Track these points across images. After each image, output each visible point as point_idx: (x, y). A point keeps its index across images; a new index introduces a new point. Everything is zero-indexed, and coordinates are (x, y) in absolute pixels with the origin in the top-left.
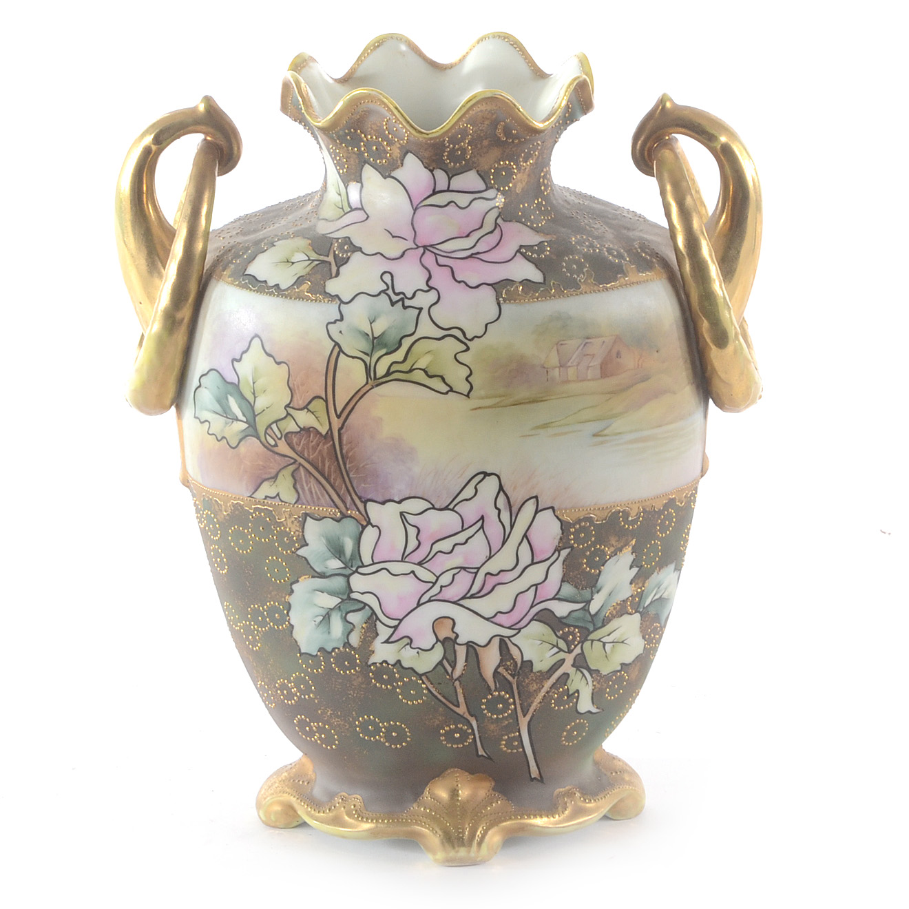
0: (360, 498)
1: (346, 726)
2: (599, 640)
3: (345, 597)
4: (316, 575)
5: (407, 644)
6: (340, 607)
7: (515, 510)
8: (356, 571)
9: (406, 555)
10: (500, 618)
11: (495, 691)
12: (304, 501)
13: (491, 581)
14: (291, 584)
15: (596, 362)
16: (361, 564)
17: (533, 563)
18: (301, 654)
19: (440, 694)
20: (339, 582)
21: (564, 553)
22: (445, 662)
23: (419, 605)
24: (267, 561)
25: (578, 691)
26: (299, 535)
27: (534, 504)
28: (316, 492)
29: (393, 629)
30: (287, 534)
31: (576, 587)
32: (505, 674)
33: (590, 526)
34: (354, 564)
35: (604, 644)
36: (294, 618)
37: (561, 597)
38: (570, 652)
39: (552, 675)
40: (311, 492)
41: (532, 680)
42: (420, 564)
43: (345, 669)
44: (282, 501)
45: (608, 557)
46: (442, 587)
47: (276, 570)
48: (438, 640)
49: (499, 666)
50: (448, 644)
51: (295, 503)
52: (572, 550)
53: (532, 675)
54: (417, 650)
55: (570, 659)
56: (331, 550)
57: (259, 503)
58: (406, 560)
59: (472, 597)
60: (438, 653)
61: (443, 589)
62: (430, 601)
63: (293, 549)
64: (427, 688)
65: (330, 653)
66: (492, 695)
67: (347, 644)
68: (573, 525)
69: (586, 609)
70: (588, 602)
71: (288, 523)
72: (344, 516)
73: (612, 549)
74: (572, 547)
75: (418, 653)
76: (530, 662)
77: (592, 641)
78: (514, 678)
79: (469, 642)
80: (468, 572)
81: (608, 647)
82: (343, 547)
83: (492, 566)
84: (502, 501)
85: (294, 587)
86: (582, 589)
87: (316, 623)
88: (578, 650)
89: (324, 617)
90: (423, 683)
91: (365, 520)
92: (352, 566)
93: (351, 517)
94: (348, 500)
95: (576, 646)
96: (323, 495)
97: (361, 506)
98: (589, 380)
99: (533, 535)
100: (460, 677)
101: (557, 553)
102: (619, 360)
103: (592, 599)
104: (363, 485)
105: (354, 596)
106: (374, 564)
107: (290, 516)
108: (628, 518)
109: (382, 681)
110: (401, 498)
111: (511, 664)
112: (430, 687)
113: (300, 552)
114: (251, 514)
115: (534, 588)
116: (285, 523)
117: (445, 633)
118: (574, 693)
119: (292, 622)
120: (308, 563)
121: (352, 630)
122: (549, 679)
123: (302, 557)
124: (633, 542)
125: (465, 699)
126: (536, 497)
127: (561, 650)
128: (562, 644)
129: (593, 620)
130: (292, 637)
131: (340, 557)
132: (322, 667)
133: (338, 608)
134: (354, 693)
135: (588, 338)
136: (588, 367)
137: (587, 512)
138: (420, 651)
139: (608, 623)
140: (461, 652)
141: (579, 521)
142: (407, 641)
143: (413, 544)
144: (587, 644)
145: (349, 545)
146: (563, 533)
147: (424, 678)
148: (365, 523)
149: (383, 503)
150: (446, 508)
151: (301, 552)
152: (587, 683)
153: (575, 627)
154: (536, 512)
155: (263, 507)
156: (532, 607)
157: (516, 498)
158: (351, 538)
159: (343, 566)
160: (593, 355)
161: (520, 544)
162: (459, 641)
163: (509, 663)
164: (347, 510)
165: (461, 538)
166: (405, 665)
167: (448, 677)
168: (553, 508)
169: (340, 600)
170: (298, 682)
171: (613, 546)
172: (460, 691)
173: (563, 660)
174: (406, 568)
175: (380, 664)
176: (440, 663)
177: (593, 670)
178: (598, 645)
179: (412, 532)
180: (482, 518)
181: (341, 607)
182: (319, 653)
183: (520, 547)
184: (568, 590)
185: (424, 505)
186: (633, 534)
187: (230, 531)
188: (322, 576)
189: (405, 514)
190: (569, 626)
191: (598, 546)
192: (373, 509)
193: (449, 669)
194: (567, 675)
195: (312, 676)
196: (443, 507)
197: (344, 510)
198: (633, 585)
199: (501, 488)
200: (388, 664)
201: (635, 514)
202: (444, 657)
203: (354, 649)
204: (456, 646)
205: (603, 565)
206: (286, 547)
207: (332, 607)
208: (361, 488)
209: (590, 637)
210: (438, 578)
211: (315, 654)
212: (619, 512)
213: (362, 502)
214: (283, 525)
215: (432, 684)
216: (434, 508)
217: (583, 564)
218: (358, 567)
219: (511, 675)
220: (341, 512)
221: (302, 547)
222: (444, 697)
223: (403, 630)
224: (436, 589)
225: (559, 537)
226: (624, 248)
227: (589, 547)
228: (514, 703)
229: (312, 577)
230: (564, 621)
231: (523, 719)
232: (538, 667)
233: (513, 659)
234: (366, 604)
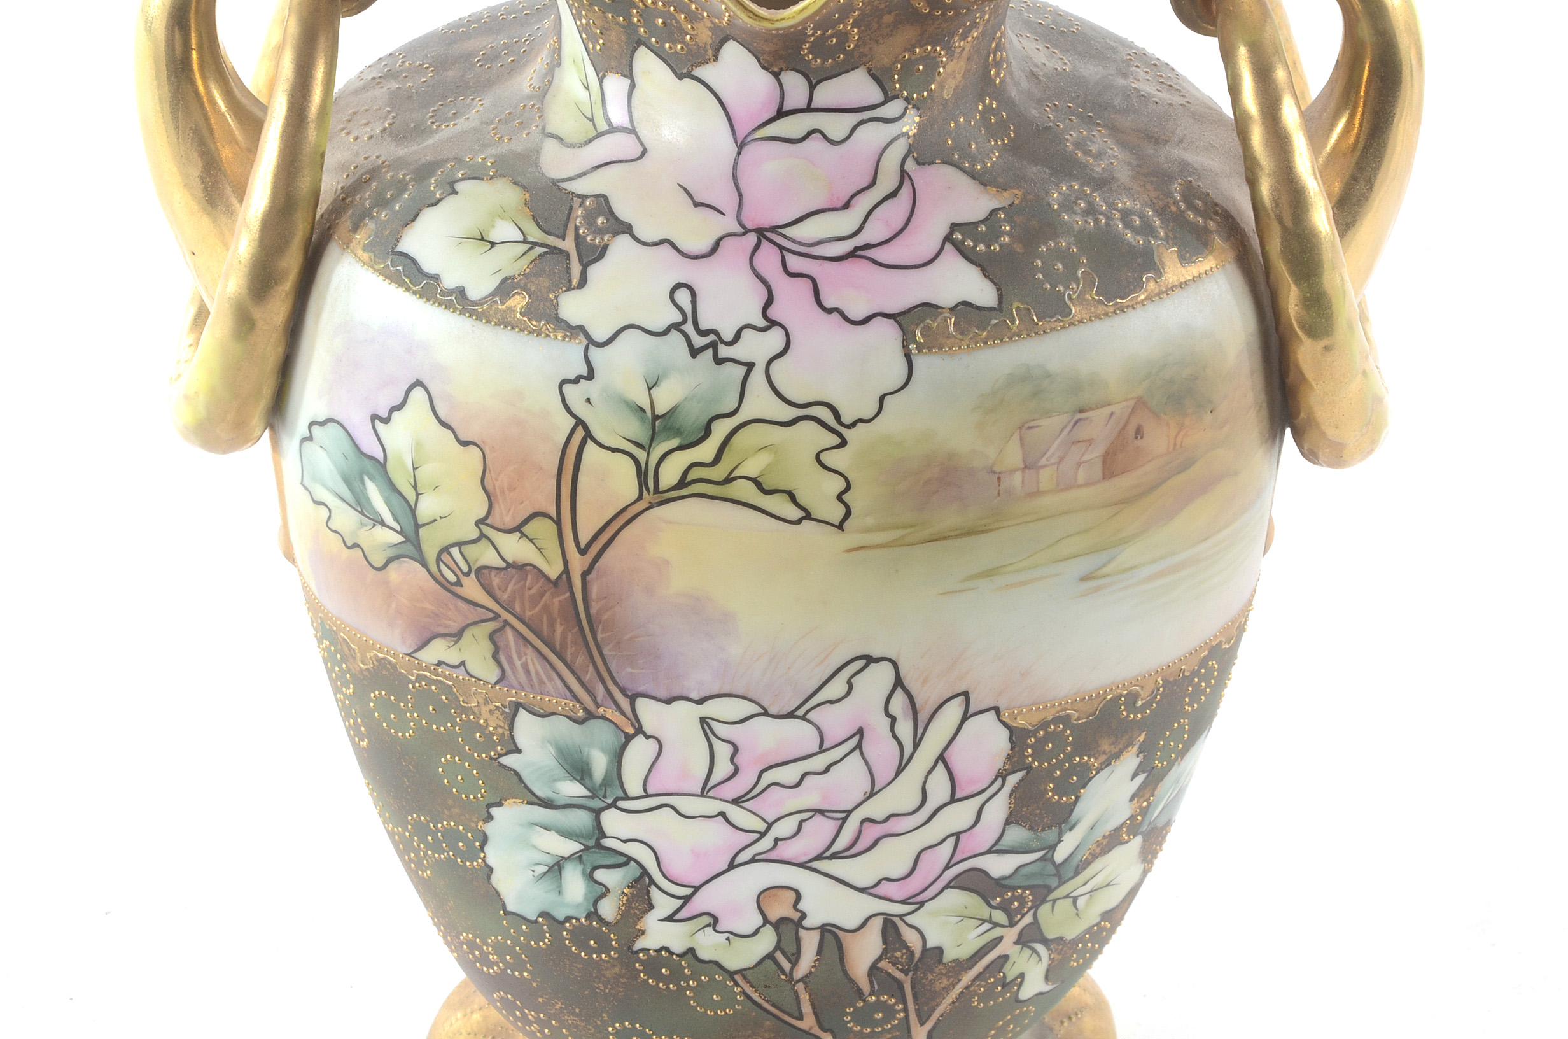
0: (623, 691)
1: (589, 1029)
2: (1067, 897)
3: (592, 843)
4: (536, 801)
5: (709, 925)
6: (580, 857)
7: (923, 717)
8: (613, 805)
9: (710, 784)
10: (886, 889)
11: (870, 995)
12: (514, 683)
13: (871, 833)
14: (489, 806)
15: (1095, 454)
16: (621, 794)
17: (953, 800)
18: (506, 913)
19: (767, 1001)
20: (580, 819)
21: (1013, 780)
22: (779, 956)
23: (732, 866)
24: (443, 760)
25: (1022, 976)
26: (503, 734)
27: (960, 705)
28: (537, 673)
29: (681, 902)
30: (482, 729)
31: (1031, 828)
32: (891, 970)
33: (1065, 729)
34: (608, 794)
35: (1075, 899)
36: (493, 855)
37: (1004, 848)
38: (1012, 924)
39: (977, 962)
40: (528, 672)
41: (941, 974)
42: (737, 801)
43: (590, 951)
44: (472, 676)
45: (1094, 772)
46: (777, 840)
47: (459, 778)
48: (766, 921)
49: (880, 959)
50: (787, 930)
51: (496, 683)
52: (1027, 773)
53: (941, 966)
54: (727, 935)
55: (1012, 934)
56: (565, 766)
57: (427, 669)
58: (710, 794)
59: (835, 856)
60: (767, 941)
61: (779, 842)
62: (753, 860)
63: (492, 754)
64: (744, 993)
65: (563, 923)
66: (864, 1001)
67: (593, 915)
68: (1034, 733)
69: (1047, 859)
70: (1053, 848)
71: (483, 712)
72: (590, 716)
73: (1103, 758)
74: (1029, 768)
75: (728, 939)
76: (939, 950)
77: (1054, 901)
78: (906, 975)
79: (824, 925)
80: (827, 817)
81: (1081, 902)
82: (588, 764)
83: (876, 808)
84: (899, 704)
85: (494, 811)
86: (1043, 830)
87: (536, 874)
88: (1028, 919)
89: (550, 869)
90: (737, 984)
91: (632, 725)
92: (605, 797)
93: (604, 718)
94: (600, 691)
95: (1023, 915)
96: (550, 679)
97: (625, 703)
98: (1080, 486)
99: (956, 756)
100: (806, 976)
101: (999, 781)
102: (1139, 442)
103: (1060, 841)
104: (629, 670)
105: (607, 842)
106: (647, 795)
107: (487, 702)
108: (1135, 703)
109: (659, 977)
110: (704, 694)
111: (903, 954)
112: (750, 991)
113: (503, 760)
114: (413, 683)
115: (952, 840)
116: (476, 710)
117: (780, 909)
118: (1015, 979)
119: (491, 861)
120: (521, 780)
121: (603, 896)
122: (971, 969)
123: (509, 769)
124: (1142, 738)
125: (814, 1008)
126: (966, 694)
127: (996, 925)
128: (999, 916)
129: (1058, 871)
130: (490, 883)
131: (582, 779)
132: (547, 940)
133: (578, 857)
134: (606, 988)
135: (1081, 411)
136: (1079, 464)
137: (1059, 708)
138: (731, 936)
139: (1085, 869)
140: (810, 943)
141: (1044, 725)
142: (707, 920)
143: (723, 768)
144: (1045, 909)
145: (600, 764)
146: (1012, 748)
147: (738, 978)
148: (631, 731)
149: (669, 701)
150: (791, 715)
151: (509, 760)
152: (1040, 960)
153: (1024, 888)
154: (965, 718)
155: (435, 678)
156: (947, 867)
157: (927, 697)
158: (603, 750)
159: (588, 793)
160: (1090, 442)
161: (930, 772)
162: (806, 923)
163: (898, 954)
164: (598, 706)
165: (819, 762)
166: (704, 955)
167: (783, 977)
168: (997, 710)
169: (582, 847)
170: (500, 950)
171: (1104, 753)
172: (805, 998)
173: (1000, 939)
174: (710, 806)
175: (655, 951)
176: (770, 956)
177: (1052, 940)
178: (1064, 906)
179: (723, 751)
180: (860, 732)
181: (585, 857)
182: (540, 919)
183: (930, 777)
184: (1017, 835)
185: (746, 708)
186: (1141, 726)
187: (372, 695)
188: (547, 804)
189: (710, 722)
190: (1014, 888)
191: (1077, 759)
192: (648, 711)
193: (786, 966)
194: (1005, 958)
195: (526, 948)
196: (784, 712)
197: (590, 705)
198: (1135, 801)
199: (899, 682)
200: (671, 953)
201: (1148, 694)
202: (778, 947)
203: (607, 924)
204: (800, 930)
205: (1084, 787)
206: (476, 746)
207: (566, 855)
208: (624, 674)
209: (1052, 896)
210: (770, 826)
211: (534, 918)
212: (1121, 696)
213: (626, 696)
214: (474, 714)
215: (752, 986)
216: (766, 713)
217: (1047, 792)
218: (618, 799)
219: (901, 970)
220: (585, 709)
221: (508, 753)
222: (773, 1005)
223: (701, 903)
224: (766, 843)
225: (1004, 755)
226: (1153, 206)
227: (1060, 764)
228: (905, 1010)
229: (528, 803)
230: (1006, 882)
231: (919, 1028)
232: (950, 955)
233: (908, 948)
234: (630, 859)
